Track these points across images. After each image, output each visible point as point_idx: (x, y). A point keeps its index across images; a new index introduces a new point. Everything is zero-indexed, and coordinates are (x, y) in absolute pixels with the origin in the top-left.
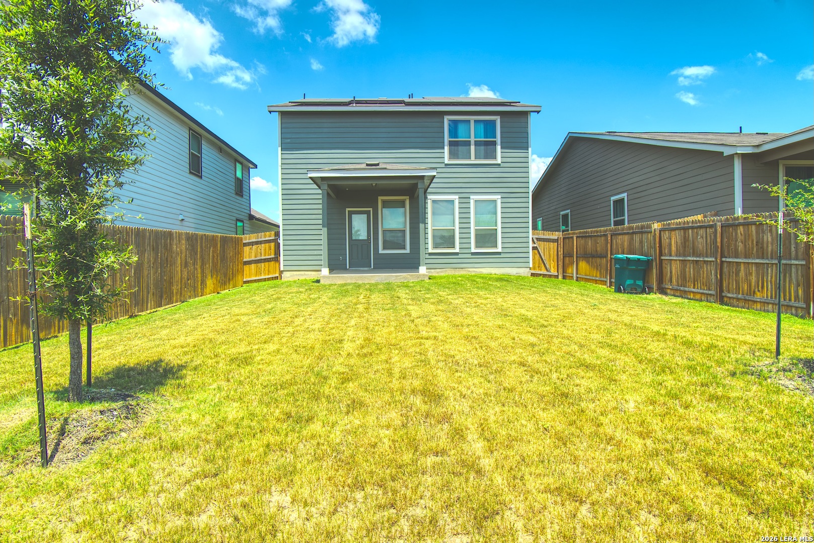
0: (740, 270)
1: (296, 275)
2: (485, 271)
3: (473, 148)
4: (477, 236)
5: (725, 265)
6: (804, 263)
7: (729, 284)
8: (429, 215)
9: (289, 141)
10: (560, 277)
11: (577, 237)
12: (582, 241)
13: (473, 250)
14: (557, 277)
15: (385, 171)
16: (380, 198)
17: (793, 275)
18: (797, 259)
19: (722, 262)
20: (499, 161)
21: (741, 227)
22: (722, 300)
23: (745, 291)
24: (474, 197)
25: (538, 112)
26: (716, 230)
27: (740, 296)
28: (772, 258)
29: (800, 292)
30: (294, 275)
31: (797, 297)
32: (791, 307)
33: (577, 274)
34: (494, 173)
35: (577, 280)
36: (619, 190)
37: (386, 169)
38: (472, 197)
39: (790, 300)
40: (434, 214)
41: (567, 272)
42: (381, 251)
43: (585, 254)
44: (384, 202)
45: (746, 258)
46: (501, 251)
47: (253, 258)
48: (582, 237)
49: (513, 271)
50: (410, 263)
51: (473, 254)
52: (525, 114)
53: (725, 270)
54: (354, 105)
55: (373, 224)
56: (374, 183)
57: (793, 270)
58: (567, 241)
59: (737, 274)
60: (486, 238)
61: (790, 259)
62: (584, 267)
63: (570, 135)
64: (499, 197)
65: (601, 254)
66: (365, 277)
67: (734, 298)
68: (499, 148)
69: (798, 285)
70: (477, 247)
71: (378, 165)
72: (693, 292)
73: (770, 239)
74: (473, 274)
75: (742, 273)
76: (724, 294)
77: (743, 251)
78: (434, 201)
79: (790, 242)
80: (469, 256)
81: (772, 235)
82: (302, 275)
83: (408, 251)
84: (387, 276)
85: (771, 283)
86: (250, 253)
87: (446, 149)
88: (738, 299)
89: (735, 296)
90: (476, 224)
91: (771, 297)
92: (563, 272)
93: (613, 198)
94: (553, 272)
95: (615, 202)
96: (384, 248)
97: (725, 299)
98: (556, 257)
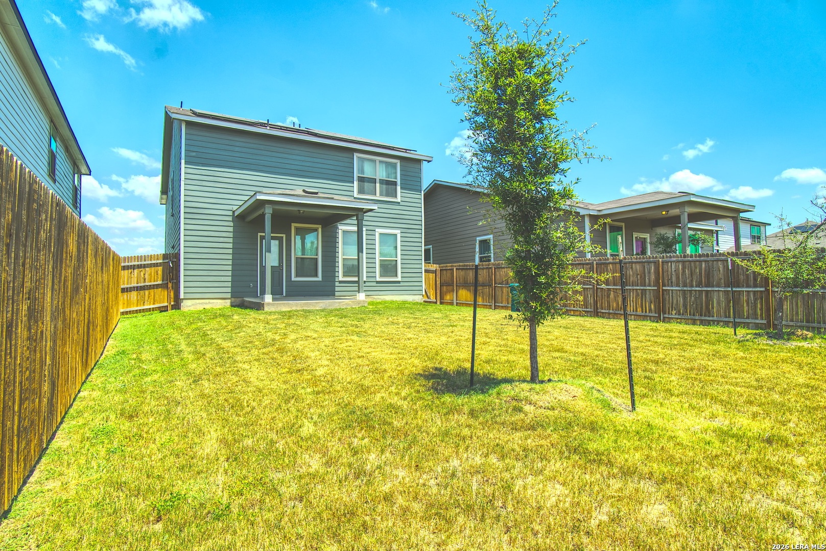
0: (610, 294)
1: (199, 303)
2: (389, 298)
3: (378, 185)
4: (381, 266)
5: (599, 290)
6: (656, 288)
7: (602, 303)
8: (340, 245)
9: (194, 154)
10: (438, 303)
11: (457, 269)
12: (462, 273)
13: (378, 279)
14: (436, 303)
15: (332, 200)
16: (294, 225)
17: (647, 296)
18: (649, 285)
19: (597, 288)
20: (399, 199)
21: (611, 265)
22: (596, 314)
23: (615, 308)
24: (379, 231)
25: (429, 162)
26: (593, 266)
27: (611, 311)
28: (633, 286)
29: (652, 306)
30: (196, 304)
31: (650, 310)
32: (647, 316)
33: (457, 300)
34: (396, 210)
35: (457, 305)
36: (486, 233)
37: (332, 198)
38: (377, 230)
39: (646, 312)
40: (344, 244)
41: (445, 298)
42: (293, 279)
43: (465, 284)
44: (297, 229)
45: (614, 285)
46: (400, 280)
47: (134, 284)
48: (462, 269)
49: (410, 298)
50: (326, 290)
51: (378, 282)
52: (419, 161)
53: (599, 294)
54: (268, 128)
55: (286, 250)
56: (302, 209)
57: (648, 293)
58: (445, 272)
59: (608, 296)
60: (389, 268)
61: (645, 286)
62: (464, 294)
63: (435, 182)
64: (399, 231)
65: (484, 283)
66: (310, 304)
67: (606, 313)
68: (399, 188)
69: (651, 302)
70: (381, 276)
71: (317, 193)
72: (573, 310)
73: (631, 273)
74: (378, 301)
75: (612, 296)
76: (599, 311)
77: (612, 281)
78: (344, 232)
79: (645, 275)
80: (374, 284)
81: (632, 271)
82: (206, 303)
83: (320, 278)
84: (331, 302)
85: (633, 301)
86: (130, 278)
87: (356, 183)
88: (609, 314)
89: (607, 311)
90: (381, 254)
91: (633, 311)
92: (441, 299)
93: (479, 239)
94: (433, 299)
95: (481, 242)
96: (297, 276)
97: (600, 314)
98: (434, 286)
